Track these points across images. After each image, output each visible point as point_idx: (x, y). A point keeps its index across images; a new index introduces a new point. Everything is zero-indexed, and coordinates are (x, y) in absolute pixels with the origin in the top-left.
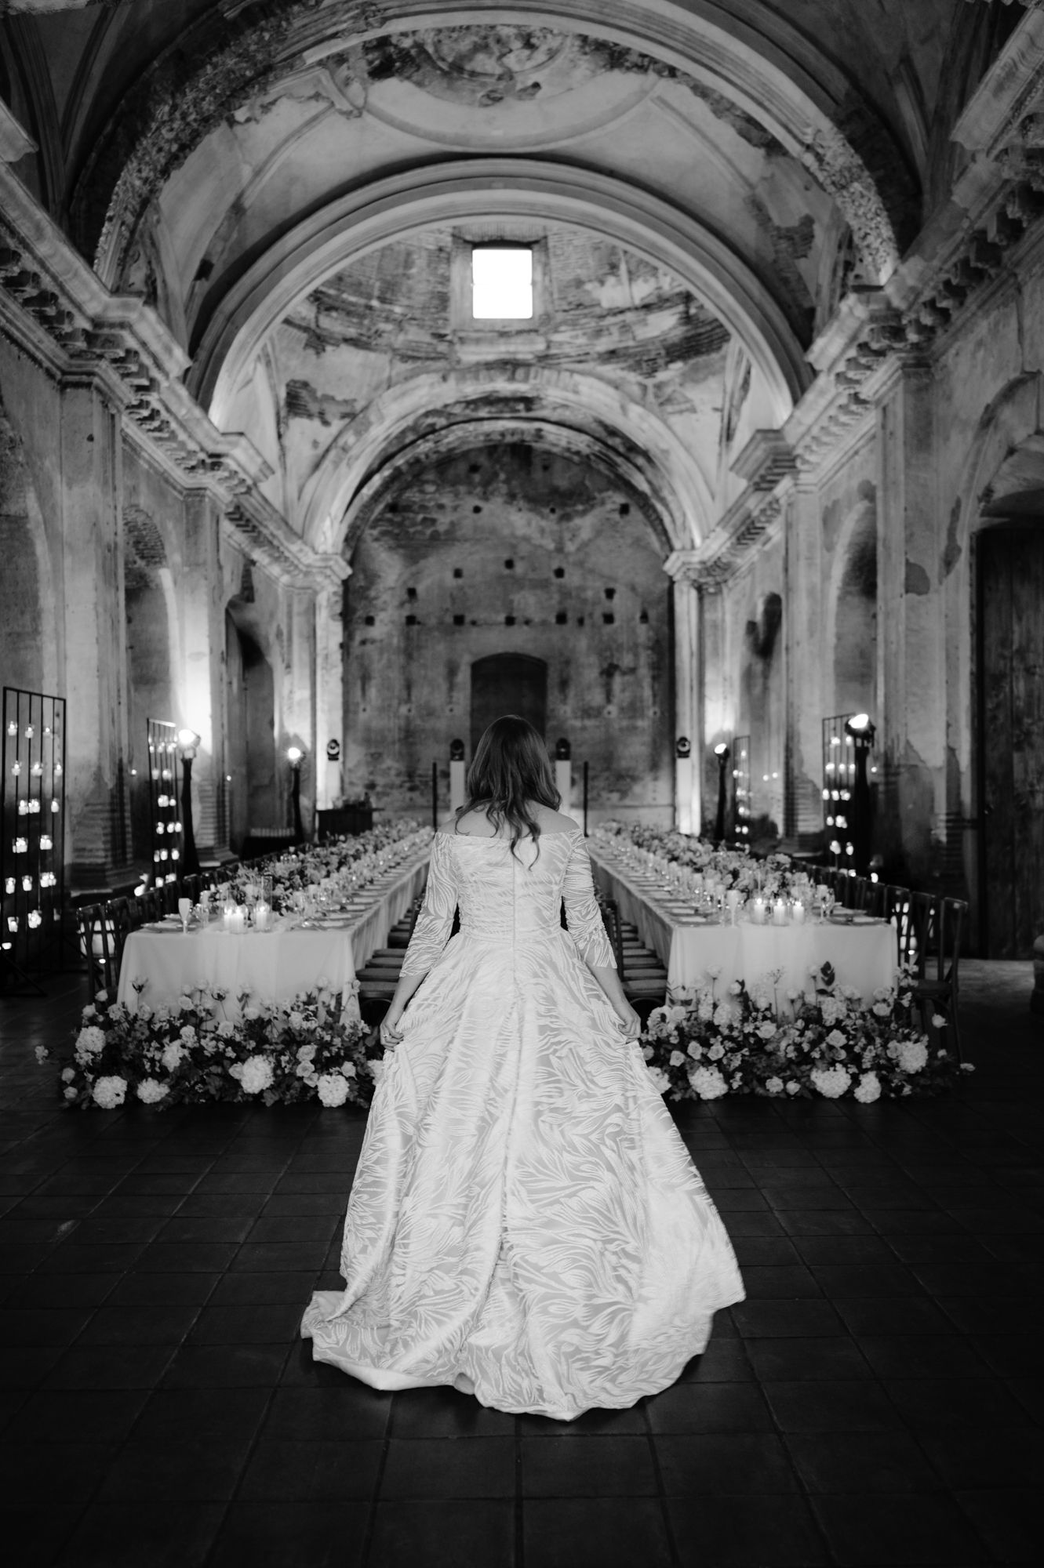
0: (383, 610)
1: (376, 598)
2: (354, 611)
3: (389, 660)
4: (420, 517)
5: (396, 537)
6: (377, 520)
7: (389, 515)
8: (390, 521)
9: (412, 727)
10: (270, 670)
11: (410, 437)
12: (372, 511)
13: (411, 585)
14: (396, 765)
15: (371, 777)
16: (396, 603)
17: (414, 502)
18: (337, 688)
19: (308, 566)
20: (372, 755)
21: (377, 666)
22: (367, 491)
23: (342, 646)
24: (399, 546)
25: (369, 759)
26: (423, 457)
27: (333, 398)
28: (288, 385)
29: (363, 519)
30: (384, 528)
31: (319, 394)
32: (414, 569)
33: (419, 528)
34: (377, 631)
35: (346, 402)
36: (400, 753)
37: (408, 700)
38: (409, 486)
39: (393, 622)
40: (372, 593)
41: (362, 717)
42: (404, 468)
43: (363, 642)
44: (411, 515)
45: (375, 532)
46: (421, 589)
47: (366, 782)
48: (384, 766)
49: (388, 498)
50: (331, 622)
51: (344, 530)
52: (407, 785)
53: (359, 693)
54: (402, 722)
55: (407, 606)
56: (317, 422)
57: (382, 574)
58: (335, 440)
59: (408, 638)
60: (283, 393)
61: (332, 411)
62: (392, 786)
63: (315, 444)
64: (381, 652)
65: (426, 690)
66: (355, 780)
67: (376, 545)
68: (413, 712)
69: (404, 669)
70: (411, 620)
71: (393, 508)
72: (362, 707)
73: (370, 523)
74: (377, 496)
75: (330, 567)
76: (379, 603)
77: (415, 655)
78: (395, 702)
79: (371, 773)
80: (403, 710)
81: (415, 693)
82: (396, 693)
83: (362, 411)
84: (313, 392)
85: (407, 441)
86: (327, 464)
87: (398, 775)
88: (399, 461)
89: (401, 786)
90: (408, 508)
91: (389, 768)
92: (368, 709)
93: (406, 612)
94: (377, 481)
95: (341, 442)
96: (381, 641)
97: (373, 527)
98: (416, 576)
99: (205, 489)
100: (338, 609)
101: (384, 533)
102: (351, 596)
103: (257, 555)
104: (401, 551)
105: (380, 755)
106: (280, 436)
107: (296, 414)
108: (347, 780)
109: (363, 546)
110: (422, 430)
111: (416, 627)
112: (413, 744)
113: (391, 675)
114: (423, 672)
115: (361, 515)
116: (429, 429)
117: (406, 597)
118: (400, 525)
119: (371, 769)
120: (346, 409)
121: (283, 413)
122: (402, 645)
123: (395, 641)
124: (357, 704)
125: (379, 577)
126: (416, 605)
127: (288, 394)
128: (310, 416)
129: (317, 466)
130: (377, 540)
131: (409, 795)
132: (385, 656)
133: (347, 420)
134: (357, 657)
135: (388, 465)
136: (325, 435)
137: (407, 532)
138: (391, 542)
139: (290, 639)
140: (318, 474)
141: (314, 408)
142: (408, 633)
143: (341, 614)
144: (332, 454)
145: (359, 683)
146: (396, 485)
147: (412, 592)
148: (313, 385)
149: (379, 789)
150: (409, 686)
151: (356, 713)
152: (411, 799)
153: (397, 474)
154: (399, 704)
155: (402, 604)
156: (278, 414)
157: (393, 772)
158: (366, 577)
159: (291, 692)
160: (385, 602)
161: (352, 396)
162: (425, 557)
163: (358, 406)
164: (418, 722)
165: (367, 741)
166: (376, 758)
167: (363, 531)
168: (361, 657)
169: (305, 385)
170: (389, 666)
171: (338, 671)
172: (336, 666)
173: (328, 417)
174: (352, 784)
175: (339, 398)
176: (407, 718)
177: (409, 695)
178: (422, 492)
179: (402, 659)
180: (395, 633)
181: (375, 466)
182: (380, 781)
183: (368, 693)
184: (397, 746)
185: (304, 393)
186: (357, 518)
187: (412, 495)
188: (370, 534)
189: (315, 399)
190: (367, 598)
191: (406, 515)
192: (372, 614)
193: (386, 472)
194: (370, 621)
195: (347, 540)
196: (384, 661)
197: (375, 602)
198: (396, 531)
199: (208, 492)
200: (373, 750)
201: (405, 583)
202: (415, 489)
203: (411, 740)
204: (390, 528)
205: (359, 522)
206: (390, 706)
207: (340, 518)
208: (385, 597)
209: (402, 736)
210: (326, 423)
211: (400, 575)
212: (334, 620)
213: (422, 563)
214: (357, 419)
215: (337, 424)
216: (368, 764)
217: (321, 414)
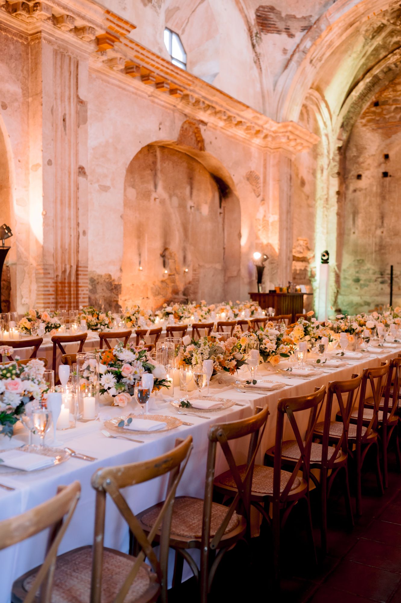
0: (367, 169)
1: (363, 163)
2: (349, 171)
3: (370, 201)
4: (393, 107)
5: (377, 122)
6: (366, 113)
7: (373, 109)
8: (374, 113)
9: (384, 243)
10: (238, 200)
11: (383, 54)
12: (361, 107)
13: (386, 153)
14: (373, 267)
15: (357, 275)
16: (376, 164)
17: (390, 98)
18: (334, 219)
19: (275, 132)
20: (358, 261)
21: (363, 205)
22: (355, 94)
23: (338, 193)
24: (379, 128)
25: (356, 263)
26: (393, 66)
27: (294, 17)
28: (258, 10)
29: (354, 113)
30: (370, 117)
31: (283, 15)
32: (388, 141)
33: (392, 114)
34: (363, 183)
35: (304, 18)
36: (376, 260)
37: (382, 225)
38: (386, 88)
39: (373, 177)
40: (361, 160)
41: (353, 237)
42: (381, 76)
43: (355, 191)
44: (387, 107)
45: (364, 121)
46: (391, 154)
47: (354, 278)
48: (366, 268)
49: (373, 98)
50: (331, 178)
51: (340, 120)
52: (380, 280)
53: (351, 222)
54: (378, 240)
55: (383, 166)
56: (284, 36)
57: (367, 147)
58: (298, 46)
59: (383, 186)
60: (252, 17)
61: (295, 27)
62: (370, 281)
63: (285, 51)
64: (366, 196)
65: (393, 219)
66: (347, 276)
67: (364, 129)
68: (385, 233)
69: (380, 206)
70: (385, 174)
71: (376, 104)
72: (352, 231)
73: (361, 115)
74: (363, 97)
75: (291, 132)
76: (365, 165)
77: (387, 197)
78: (373, 228)
79: (357, 272)
80: (379, 232)
81: (386, 221)
82: (374, 222)
83: (315, 23)
84: (278, 14)
85: (381, 56)
86: (293, 64)
87: (374, 273)
88: (376, 71)
89: (376, 281)
90: (385, 103)
91: (369, 269)
92: (357, 232)
93: (382, 170)
94: (361, 86)
95: (302, 47)
96: (366, 189)
97: (363, 118)
98: (389, 146)
99: (40, 32)
100: (336, 170)
101: (369, 121)
102: (347, 163)
103: (203, 116)
104: (380, 131)
105: (363, 260)
106: (254, 46)
107: (268, 31)
108: (342, 276)
109: (356, 131)
110: (391, 48)
111: (388, 179)
112: (385, 254)
113: (371, 210)
114: (392, 208)
115: (352, 110)
116: (396, 46)
117: (382, 159)
118: (380, 114)
119: (357, 270)
120: (305, 24)
121: (255, 30)
122: (379, 191)
123: (374, 189)
124: (350, 230)
125: (366, 149)
126: (388, 164)
127: (258, 17)
128: (279, 32)
129: (286, 66)
130: (365, 125)
131: (381, 286)
132: (368, 199)
133: (306, 31)
134: (350, 200)
135: (368, 74)
136: (291, 44)
137: (385, 118)
138: (374, 126)
139: (265, 182)
140: (287, 71)
141: (281, 25)
142: (383, 183)
143: (339, 174)
144: (296, 56)
145: (351, 216)
146: (377, 89)
147: (387, 157)
148: (278, 9)
149: (362, 282)
150: (382, 218)
151: (349, 235)
152: (382, 289)
153: (376, 81)
154: (376, 229)
155: (380, 165)
156: (250, 30)
157: (371, 272)
158: (357, 150)
159: (265, 216)
160: (369, 164)
161: (308, 14)
162: (395, 133)
163: (313, 20)
164: (388, 240)
165: (355, 252)
166: (360, 262)
167: (356, 121)
168: (353, 200)
169: (272, 9)
170: (370, 204)
171: (334, 208)
172: (333, 206)
173: (292, 31)
174: (345, 278)
175: (298, 16)
176: (381, 237)
177: (382, 222)
178: (395, 91)
179: (379, 200)
180: (375, 183)
181: (360, 76)
182: (363, 277)
183: (356, 222)
184: (374, 256)
185: (272, 15)
186: (349, 112)
187: (389, 94)
188: (360, 122)
189: (281, 19)
190: (357, 163)
191: (384, 107)
192: (360, 173)
193: (368, 79)
194: (359, 177)
195: (342, 126)
196: (367, 202)
197: (362, 165)
198: (378, 118)
199: (43, 35)
200: (358, 258)
201: (382, 151)
202: (391, 89)
203: (383, 251)
204: (373, 117)
205: (351, 115)
206: (370, 230)
207: (337, 113)
208: (369, 161)
209: (377, 249)
210: (291, 36)
211: (379, 146)
212: (333, 177)
213: (394, 137)
214: (312, 29)
215: (299, 35)
216: (356, 266)
217: (287, 29)
